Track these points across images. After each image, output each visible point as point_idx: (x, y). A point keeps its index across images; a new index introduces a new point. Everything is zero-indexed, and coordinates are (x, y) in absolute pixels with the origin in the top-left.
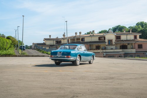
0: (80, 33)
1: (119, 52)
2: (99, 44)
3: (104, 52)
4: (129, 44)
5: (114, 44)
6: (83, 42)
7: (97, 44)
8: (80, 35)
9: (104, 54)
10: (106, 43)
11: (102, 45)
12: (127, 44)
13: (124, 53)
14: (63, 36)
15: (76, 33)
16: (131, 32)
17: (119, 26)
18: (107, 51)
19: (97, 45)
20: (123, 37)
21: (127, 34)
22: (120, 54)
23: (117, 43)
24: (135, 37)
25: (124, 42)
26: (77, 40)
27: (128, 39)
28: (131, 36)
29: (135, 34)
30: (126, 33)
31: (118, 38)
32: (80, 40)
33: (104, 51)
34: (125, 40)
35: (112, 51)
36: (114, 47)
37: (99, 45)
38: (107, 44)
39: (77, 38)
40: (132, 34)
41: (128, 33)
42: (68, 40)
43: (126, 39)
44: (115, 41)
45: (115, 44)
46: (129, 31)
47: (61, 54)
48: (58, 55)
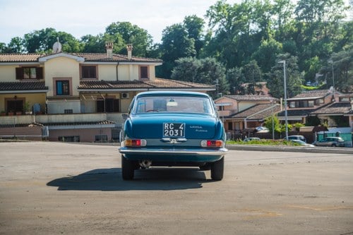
1: (95, 123)
2: (20, 94)
3: (45, 124)
4: (125, 96)
5: (75, 92)
7: (11, 94)
9: (43, 132)
10: (47, 88)
11: (31, 98)
12: (118, 97)
13: (114, 126)
16: (130, 53)
17: (49, 30)
18: (54, 118)
19: (13, 96)
20: (106, 73)
21: (118, 61)
22: (101, 130)
23: (85, 93)
24: (144, 72)
25: (112, 88)
27: (120, 79)
28: (131, 67)
29: (144, 62)
30: (115, 58)
31: (88, 72)
33: (44, 118)
34: (112, 83)
35: (71, 118)
36: (75, 105)
37: (19, 96)
38: (50, 93)
40: (134, 61)
41: (121, 57)
43: (115, 80)
44: (81, 83)
45: (81, 93)
46: (124, 52)
47: (179, 132)
48: (169, 139)
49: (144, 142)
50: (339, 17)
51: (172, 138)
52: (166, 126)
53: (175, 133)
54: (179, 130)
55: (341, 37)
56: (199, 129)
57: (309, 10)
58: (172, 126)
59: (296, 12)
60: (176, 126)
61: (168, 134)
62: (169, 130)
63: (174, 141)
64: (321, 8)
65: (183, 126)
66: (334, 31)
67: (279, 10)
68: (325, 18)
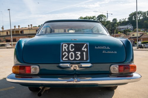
0: (19, 26)
6: (22, 34)
8: (19, 28)
14: (2, 29)
15: (15, 27)
26: (16, 32)
32: (19, 32)
39: (16, 31)
42: (7, 33)
47: (82, 55)
48: (68, 65)
49: (35, 69)
50: (105, 20)
51: (72, 63)
52: (65, 48)
53: (76, 56)
54: (82, 52)
55: (106, 24)
56: (107, 50)
57: (99, 18)
58: (72, 47)
59: (97, 19)
60: (78, 46)
61: (68, 57)
62: (69, 52)
63: (75, 67)
64: (102, 18)
65: (86, 47)
66: (104, 23)
67: (93, 18)
68: (103, 20)
